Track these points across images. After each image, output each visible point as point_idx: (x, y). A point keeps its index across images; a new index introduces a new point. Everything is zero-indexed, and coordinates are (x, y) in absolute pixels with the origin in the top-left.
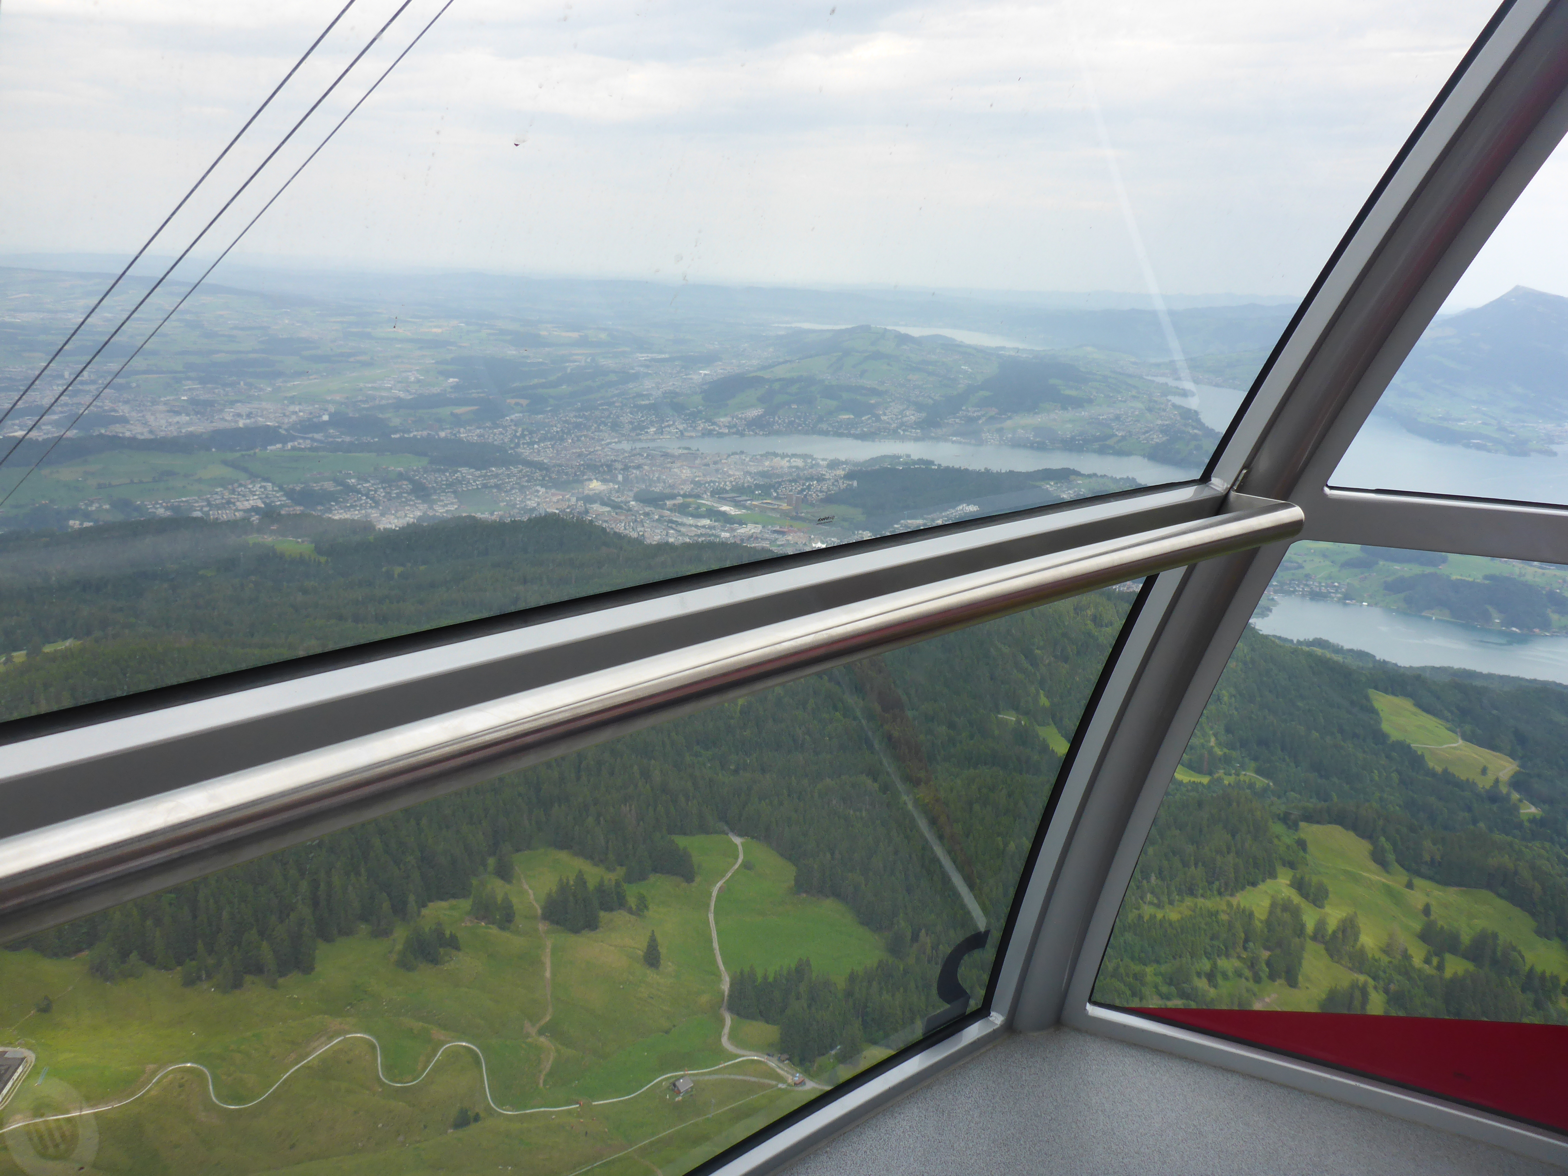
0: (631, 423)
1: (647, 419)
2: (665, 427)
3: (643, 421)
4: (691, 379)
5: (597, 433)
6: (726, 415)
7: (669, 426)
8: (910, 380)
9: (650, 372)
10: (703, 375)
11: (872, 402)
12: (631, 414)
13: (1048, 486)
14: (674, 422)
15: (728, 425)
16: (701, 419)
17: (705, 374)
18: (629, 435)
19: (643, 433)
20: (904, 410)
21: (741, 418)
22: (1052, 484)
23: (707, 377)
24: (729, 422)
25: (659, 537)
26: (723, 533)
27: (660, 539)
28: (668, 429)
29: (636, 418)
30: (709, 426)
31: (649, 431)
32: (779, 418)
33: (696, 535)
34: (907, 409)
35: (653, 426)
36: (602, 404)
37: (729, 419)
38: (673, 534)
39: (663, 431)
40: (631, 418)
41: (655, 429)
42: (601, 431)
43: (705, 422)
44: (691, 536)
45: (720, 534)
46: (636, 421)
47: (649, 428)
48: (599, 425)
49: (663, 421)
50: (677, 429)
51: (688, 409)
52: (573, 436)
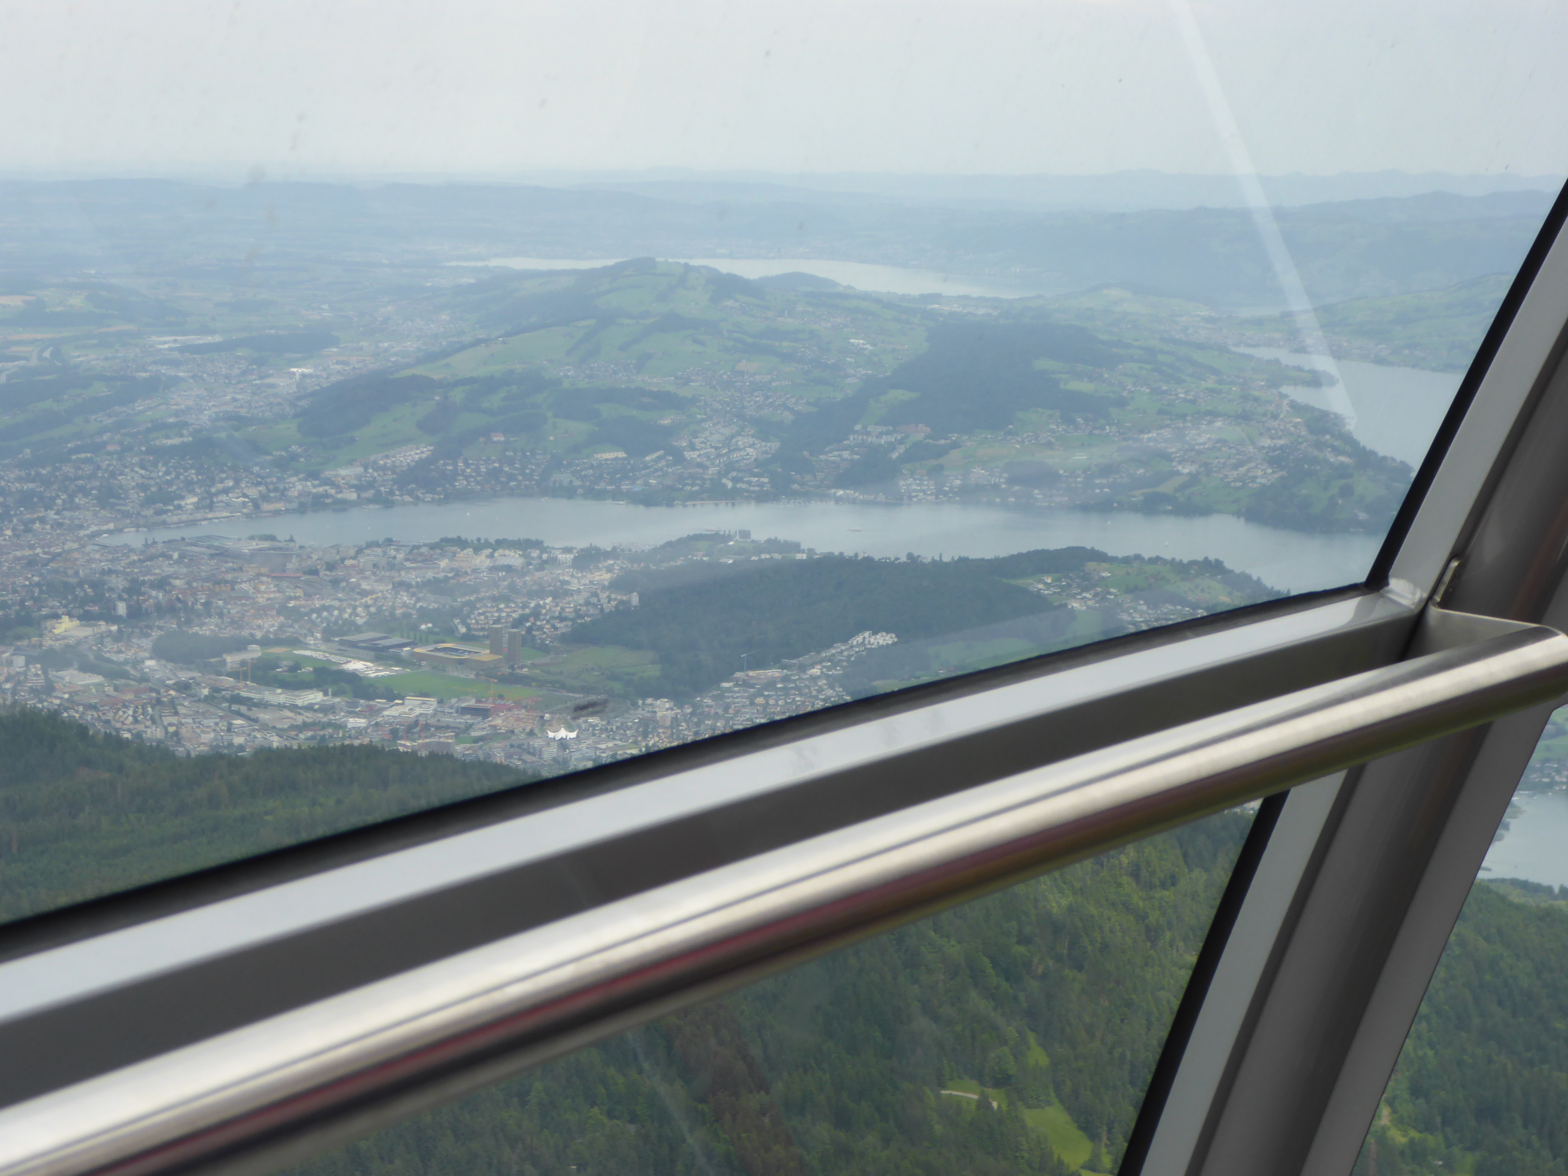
0: (143, 487)
1: (177, 477)
2: (219, 492)
3: (170, 483)
4: (273, 386)
5: (67, 514)
6: (350, 463)
7: (226, 491)
8: (742, 373)
9: (181, 374)
10: (298, 377)
11: (666, 422)
12: (143, 467)
13: (1041, 586)
14: (237, 482)
15: (355, 482)
16: (296, 473)
17: (304, 376)
18: (139, 514)
19: (171, 508)
20: (733, 437)
21: (384, 468)
22: (1049, 581)
23: (308, 381)
24: (359, 477)
25: (212, 735)
26: (351, 720)
27: (215, 739)
28: (223, 498)
29: (154, 475)
30: (314, 486)
31: (183, 503)
32: (467, 465)
33: (293, 727)
34: (738, 434)
35: (192, 492)
36: (77, 450)
37: (360, 470)
38: (242, 726)
39: (212, 502)
40: (143, 477)
41: (195, 499)
42: (77, 508)
43: (306, 480)
44: (283, 730)
45: (346, 723)
46: (152, 482)
47: (182, 498)
48: (72, 497)
49: (213, 482)
50: (245, 496)
51: (269, 454)
52: (15, 520)
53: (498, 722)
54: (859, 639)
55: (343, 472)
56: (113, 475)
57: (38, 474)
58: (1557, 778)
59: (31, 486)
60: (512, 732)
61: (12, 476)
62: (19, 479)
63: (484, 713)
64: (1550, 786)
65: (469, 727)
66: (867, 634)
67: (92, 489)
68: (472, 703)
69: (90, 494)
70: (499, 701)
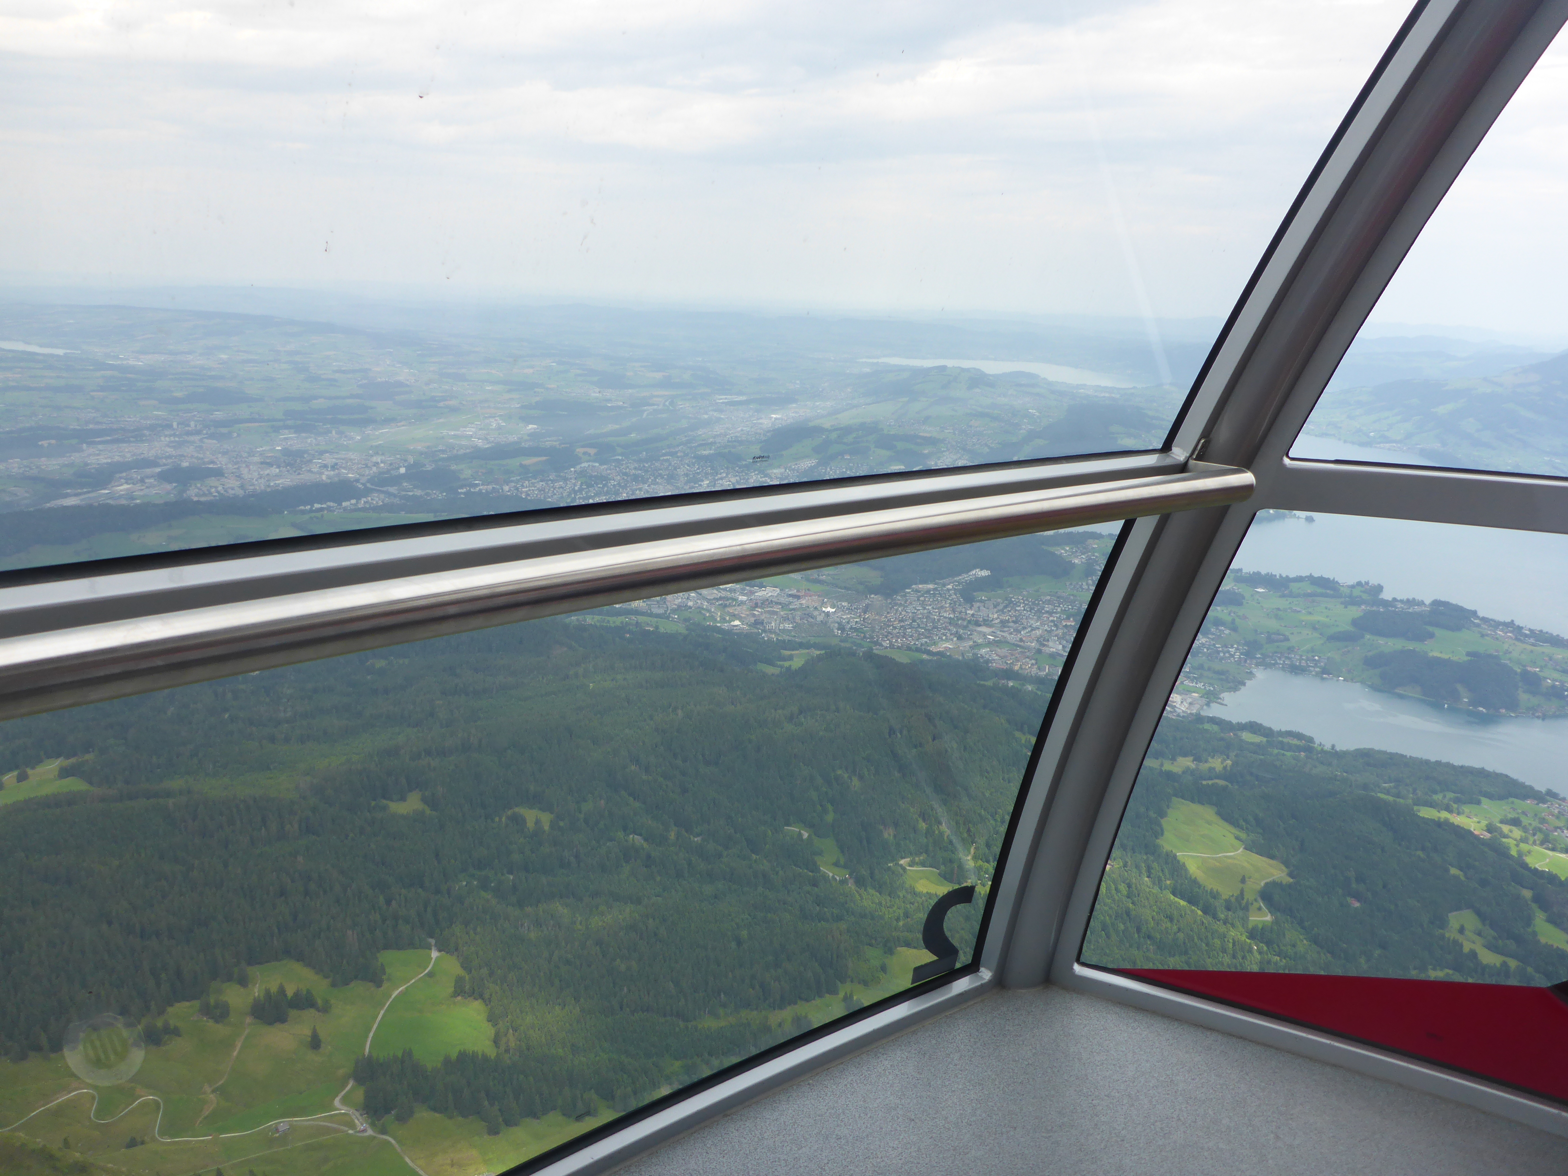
0: (687, 475)
1: (702, 471)
3: (698, 473)
4: (761, 424)
5: (653, 486)
6: (779, 467)
7: (722, 479)
8: (971, 426)
9: (722, 416)
10: (773, 419)
11: (926, 452)
12: (688, 466)
13: (1063, 551)
14: (727, 474)
15: (780, 476)
16: (755, 471)
17: (776, 419)
18: (683, 488)
19: (697, 485)
20: (957, 460)
21: (794, 470)
22: (1068, 549)
23: (777, 421)
24: (782, 474)
28: (720, 482)
29: (692, 469)
30: (761, 478)
31: (702, 484)
32: (831, 469)
34: (960, 458)
53: (804, 602)
54: (974, 572)
55: (775, 471)
56: (675, 469)
57: (644, 466)
58: (1278, 661)
59: (640, 472)
60: (808, 607)
61: (633, 467)
62: (635, 468)
63: (798, 597)
64: (1274, 665)
65: (790, 603)
66: (978, 570)
67: (665, 475)
68: (794, 592)
69: (664, 478)
70: (807, 592)
